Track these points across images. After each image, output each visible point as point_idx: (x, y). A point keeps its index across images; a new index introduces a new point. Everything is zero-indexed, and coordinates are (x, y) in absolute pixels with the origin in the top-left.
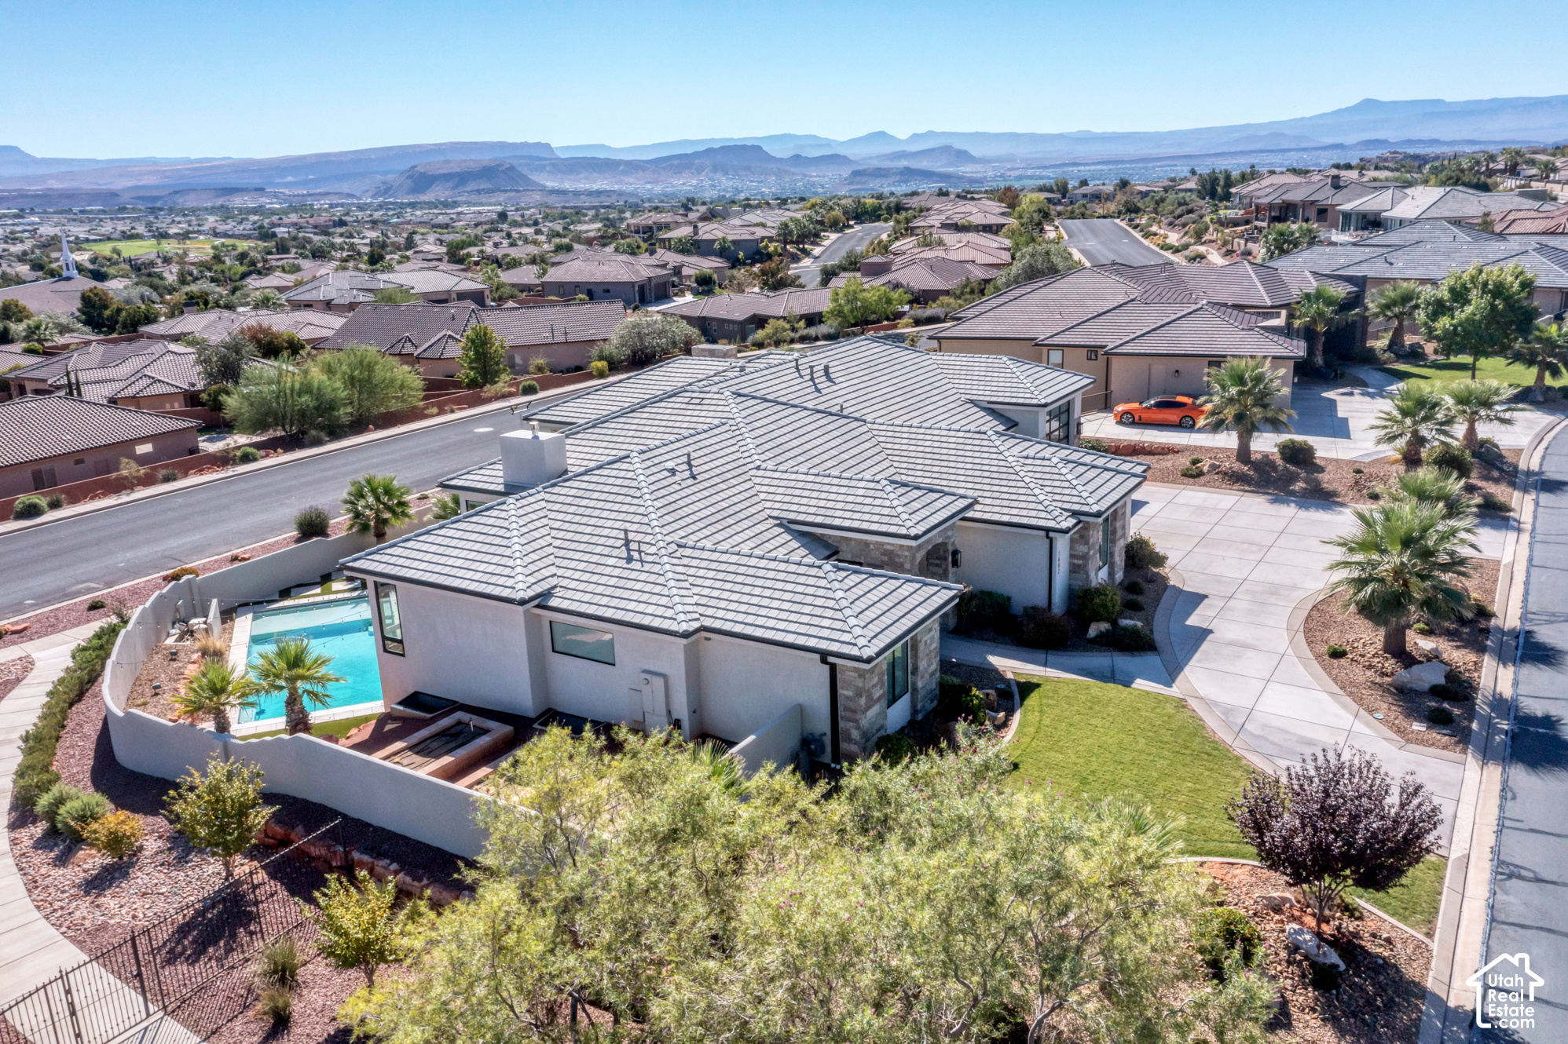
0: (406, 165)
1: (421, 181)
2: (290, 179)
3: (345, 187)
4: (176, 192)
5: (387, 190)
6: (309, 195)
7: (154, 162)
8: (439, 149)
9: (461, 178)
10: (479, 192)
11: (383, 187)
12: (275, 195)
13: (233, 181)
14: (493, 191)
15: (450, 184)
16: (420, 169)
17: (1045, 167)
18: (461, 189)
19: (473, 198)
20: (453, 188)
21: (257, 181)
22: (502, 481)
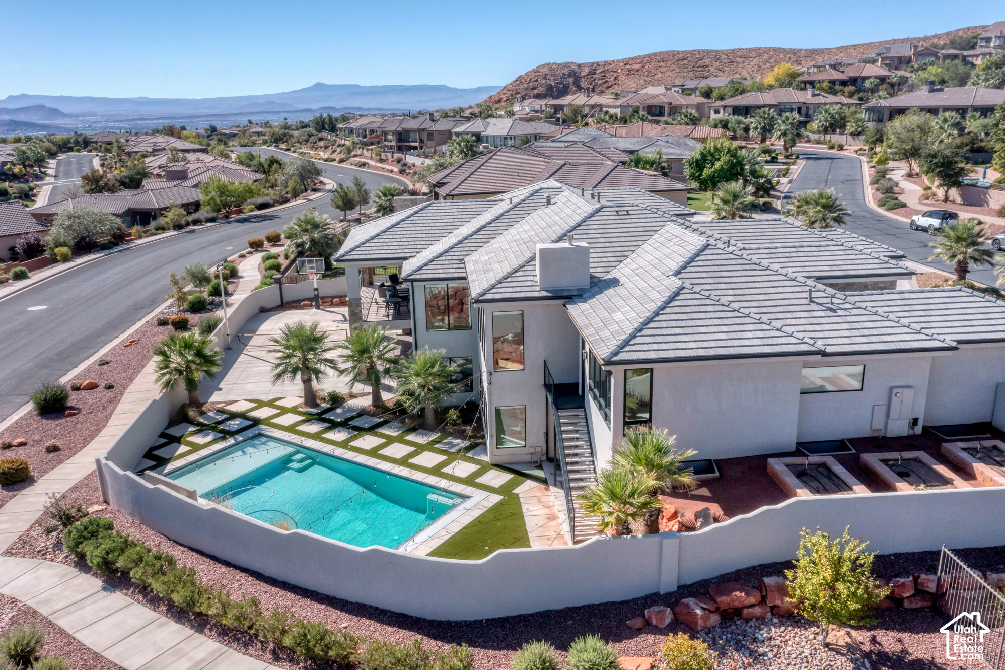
17: (121, 121)
22: (538, 288)
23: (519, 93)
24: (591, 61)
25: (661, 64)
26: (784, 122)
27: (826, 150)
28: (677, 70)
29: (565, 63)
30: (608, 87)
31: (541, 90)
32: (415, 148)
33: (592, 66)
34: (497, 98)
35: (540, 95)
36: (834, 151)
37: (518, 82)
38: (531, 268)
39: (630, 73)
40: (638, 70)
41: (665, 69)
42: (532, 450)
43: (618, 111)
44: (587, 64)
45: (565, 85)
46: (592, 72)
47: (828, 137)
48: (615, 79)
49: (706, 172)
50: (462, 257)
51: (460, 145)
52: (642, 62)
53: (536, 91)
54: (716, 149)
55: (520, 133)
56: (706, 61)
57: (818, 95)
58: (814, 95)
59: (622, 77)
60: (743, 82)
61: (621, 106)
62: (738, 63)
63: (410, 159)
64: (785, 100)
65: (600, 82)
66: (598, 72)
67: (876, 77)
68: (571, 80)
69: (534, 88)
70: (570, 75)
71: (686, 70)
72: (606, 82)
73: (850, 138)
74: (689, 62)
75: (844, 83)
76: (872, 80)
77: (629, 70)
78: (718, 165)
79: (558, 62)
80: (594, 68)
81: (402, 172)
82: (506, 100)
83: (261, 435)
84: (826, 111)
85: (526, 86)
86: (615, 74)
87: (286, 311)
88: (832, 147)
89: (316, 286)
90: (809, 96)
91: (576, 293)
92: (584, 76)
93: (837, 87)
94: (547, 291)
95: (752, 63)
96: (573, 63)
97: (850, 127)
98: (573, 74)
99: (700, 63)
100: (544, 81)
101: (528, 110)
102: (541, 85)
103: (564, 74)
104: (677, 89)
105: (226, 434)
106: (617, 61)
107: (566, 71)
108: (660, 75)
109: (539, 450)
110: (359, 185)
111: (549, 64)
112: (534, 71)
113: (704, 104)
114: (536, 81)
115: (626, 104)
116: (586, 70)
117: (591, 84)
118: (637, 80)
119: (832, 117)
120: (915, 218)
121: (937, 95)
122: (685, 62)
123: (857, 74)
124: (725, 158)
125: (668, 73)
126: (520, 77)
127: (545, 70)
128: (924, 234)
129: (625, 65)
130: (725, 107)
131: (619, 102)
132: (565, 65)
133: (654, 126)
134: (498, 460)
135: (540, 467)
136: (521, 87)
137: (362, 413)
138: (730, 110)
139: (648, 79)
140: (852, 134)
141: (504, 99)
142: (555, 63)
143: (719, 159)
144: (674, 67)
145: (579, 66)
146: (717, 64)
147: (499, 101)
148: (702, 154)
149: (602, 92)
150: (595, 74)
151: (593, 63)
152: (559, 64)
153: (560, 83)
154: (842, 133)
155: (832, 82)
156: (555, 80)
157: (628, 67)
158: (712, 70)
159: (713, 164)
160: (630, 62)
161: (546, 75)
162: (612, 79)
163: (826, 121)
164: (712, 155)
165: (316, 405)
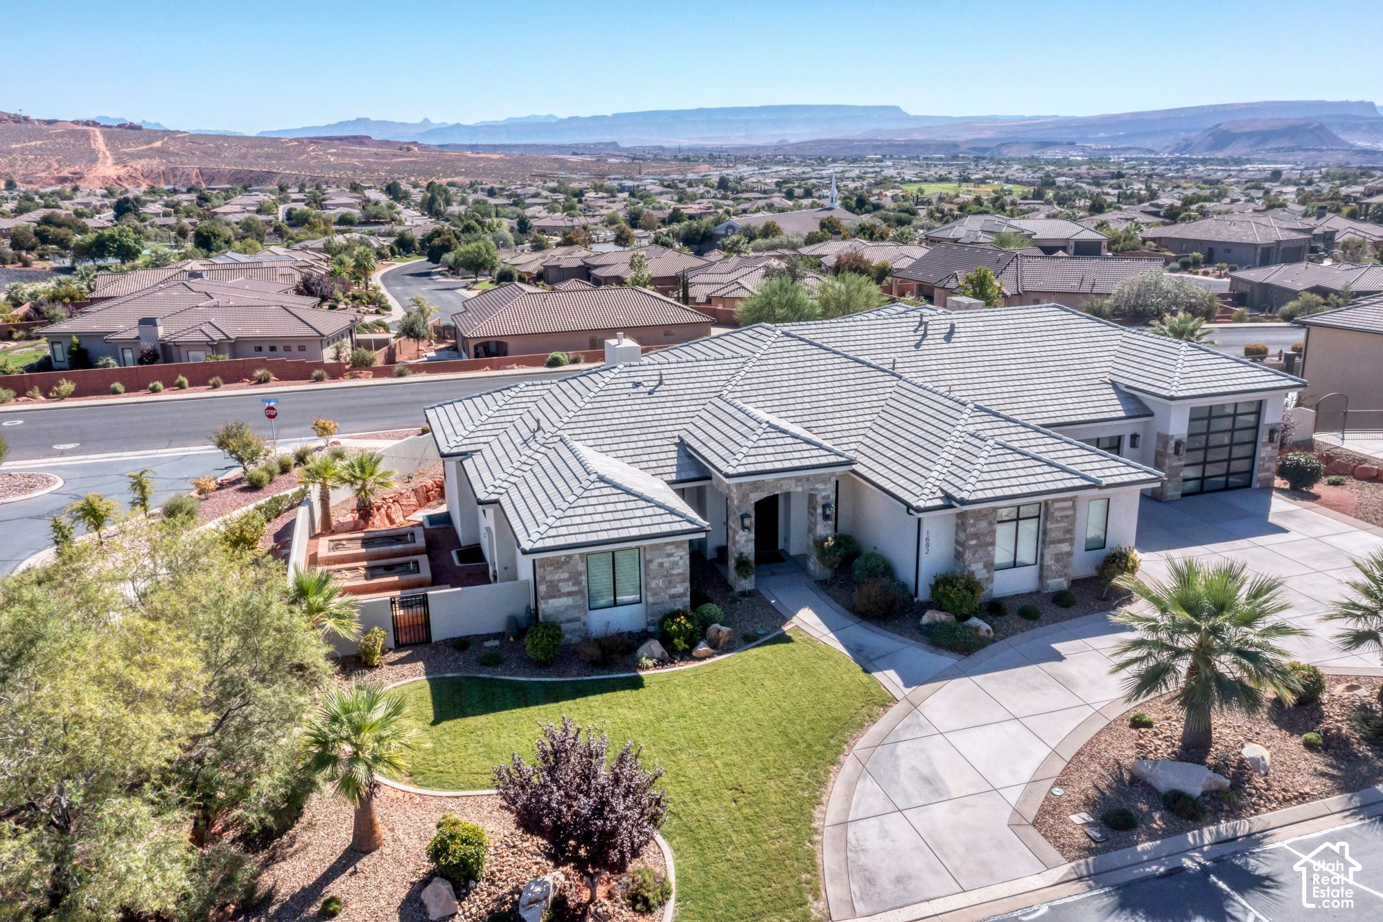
0: (1209, 124)
1: (1221, 138)
2: (1102, 135)
3: (1148, 143)
4: (1003, 145)
5: (1186, 147)
6: (1113, 149)
7: (995, 119)
8: (1251, 108)
9: (1262, 137)
10: (1277, 150)
11: (1183, 144)
12: (1083, 149)
13: (1053, 136)
14: (1293, 150)
15: (1251, 142)
16: (1223, 127)
18: (1262, 147)
19: (1270, 156)
20: (1253, 146)
21: (1072, 136)
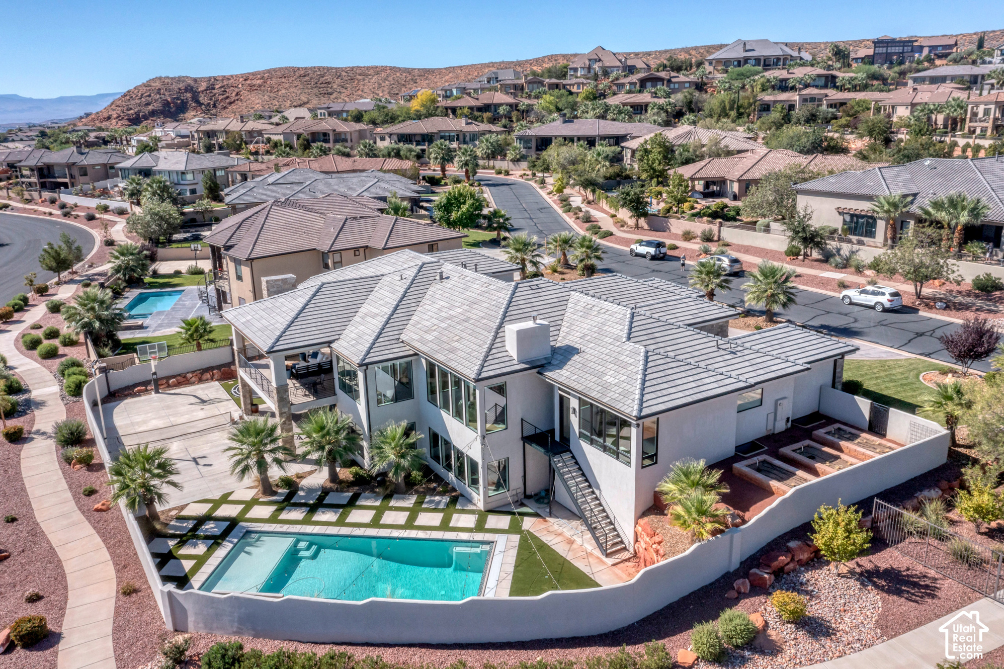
22: (515, 362)
23: (131, 109)
24: (208, 76)
25: (283, 80)
26: (463, 154)
27: (494, 176)
28: (301, 87)
29: (179, 77)
30: (231, 103)
31: (156, 106)
32: (65, 185)
33: (209, 80)
34: (105, 115)
35: (156, 111)
36: (502, 176)
37: (128, 98)
38: (499, 345)
39: (252, 88)
40: (260, 86)
41: (288, 85)
42: (514, 492)
43: (281, 138)
44: (204, 78)
45: (182, 100)
46: (211, 88)
47: (491, 163)
48: (237, 94)
49: (454, 216)
50: (397, 337)
51: (152, 187)
52: (262, 78)
53: (150, 108)
54: (460, 195)
55: (198, 167)
56: (328, 78)
57: (471, 123)
58: (467, 124)
59: (244, 93)
60: (387, 105)
61: (283, 133)
62: (359, 80)
63: (68, 199)
64: (444, 128)
65: (221, 97)
66: (217, 87)
67: (507, 104)
68: (189, 95)
69: (148, 104)
70: (186, 90)
71: (309, 86)
72: (227, 97)
73: (511, 163)
74: (311, 78)
75: (480, 109)
76: (504, 107)
77: (250, 85)
78: (464, 208)
79: (171, 76)
80: (212, 83)
81: (66, 215)
82: (117, 117)
83: (248, 532)
84: (487, 140)
85: (138, 101)
86: (237, 90)
87: (123, 400)
88: (499, 173)
89: (154, 370)
90: (464, 125)
91: (545, 362)
92: (202, 92)
93: (477, 113)
94: (524, 363)
95: (372, 81)
96: (187, 77)
97: (510, 155)
98: (189, 89)
99: (322, 80)
100: (158, 96)
101: (173, 135)
102: (156, 101)
103: (180, 89)
104: (323, 111)
105: (216, 541)
106: (236, 76)
107: (181, 86)
108: (283, 91)
109: (519, 491)
110: (68, 243)
111: (160, 78)
112: (144, 85)
113: (365, 130)
114: (150, 96)
115: (288, 131)
116: (203, 86)
117: (211, 99)
118: (261, 96)
119: (492, 144)
120: (633, 247)
121: (569, 125)
122: (307, 78)
123: (489, 102)
124: (469, 202)
125: (292, 90)
126: (129, 91)
127: (157, 85)
128: (643, 259)
129: (245, 80)
130: (390, 135)
131: (280, 129)
132: (180, 79)
133: (345, 159)
134: (490, 507)
135: (522, 505)
136: (133, 102)
137: (325, 492)
138: (395, 137)
139: (272, 95)
140: (513, 161)
141: (115, 116)
142: (168, 77)
143: (464, 203)
144: (296, 83)
145: (195, 80)
146: (338, 81)
147: (109, 118)
148: (448, 199)
149: (225, 108)
150: (214, 89)
151: (210, 78)
152: (172, 79)
153: (178, 98)
154: (504, 159)
155: (471, 108)
156: (170, 95)
157: (248, 82)
158: (335, 86)
159: (459, 207)
160: (251, 77)
161: (160, 89)
162: (234, 94)
163: (488, 148)
164: (456, 199)
165: (275, 493)
